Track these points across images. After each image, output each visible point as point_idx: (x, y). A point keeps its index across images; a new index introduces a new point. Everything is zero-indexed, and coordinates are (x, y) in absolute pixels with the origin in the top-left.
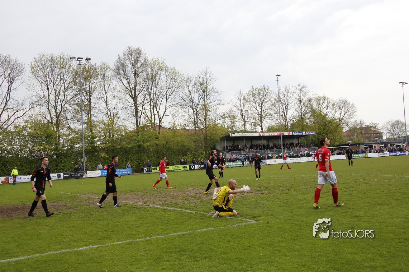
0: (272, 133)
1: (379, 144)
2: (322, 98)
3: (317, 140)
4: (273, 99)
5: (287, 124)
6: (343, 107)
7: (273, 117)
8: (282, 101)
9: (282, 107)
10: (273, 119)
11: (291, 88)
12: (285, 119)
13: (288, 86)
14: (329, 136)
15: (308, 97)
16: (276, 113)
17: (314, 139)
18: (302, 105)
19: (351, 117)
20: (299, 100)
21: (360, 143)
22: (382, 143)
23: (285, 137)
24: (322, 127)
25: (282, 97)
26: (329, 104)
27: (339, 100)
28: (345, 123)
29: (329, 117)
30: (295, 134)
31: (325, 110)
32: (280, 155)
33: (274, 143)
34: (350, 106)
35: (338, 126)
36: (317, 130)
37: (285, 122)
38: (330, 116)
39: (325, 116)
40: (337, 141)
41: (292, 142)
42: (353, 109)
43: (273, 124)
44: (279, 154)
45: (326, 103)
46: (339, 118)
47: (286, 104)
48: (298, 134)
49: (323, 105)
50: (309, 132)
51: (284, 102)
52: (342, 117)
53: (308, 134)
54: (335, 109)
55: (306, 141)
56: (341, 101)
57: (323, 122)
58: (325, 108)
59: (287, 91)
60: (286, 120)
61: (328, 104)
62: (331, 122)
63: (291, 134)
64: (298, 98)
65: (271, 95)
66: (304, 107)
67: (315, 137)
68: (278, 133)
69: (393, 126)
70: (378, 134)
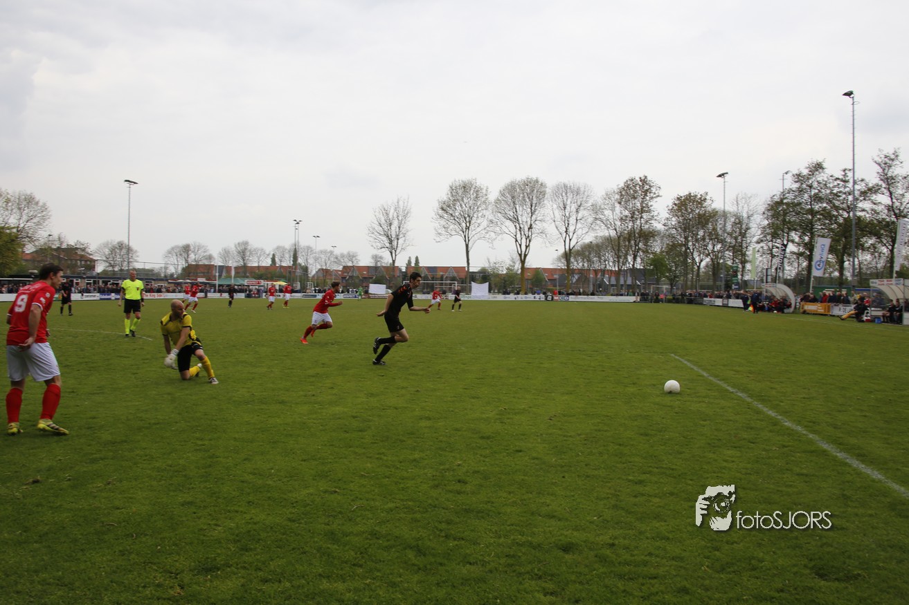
1: (84, 278)
6: (27, 208)
19: (39, 227)
22: (89, 278)
27: (20, 194)
28: (27, 236)
34: (39, 208)
35: (13, 240)
40: (10, 269)
42: (44, 213)
46: (16, 225)
52: (22, 225)
56: (23, 197)
69: (113, 250)
70: (88, 263)
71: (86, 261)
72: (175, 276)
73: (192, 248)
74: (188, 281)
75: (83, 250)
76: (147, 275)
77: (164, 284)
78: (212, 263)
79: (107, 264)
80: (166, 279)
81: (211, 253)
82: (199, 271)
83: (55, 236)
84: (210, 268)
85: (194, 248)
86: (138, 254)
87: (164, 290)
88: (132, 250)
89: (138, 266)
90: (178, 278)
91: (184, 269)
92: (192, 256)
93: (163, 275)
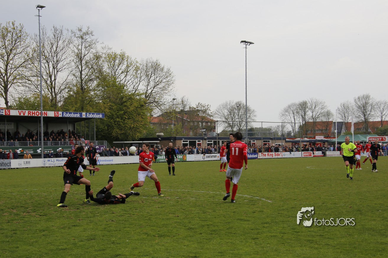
0: (24, 111)
1: (205, 139)
2: (119, 57)
3: (106, 127)
4: (29, 50)
5: (54, 96)
6: (153, 74)
7: (30, 82)
8: (47, 54)
9: (47, 65)
10: (29, 86)
11: (65, 32)
12: (52, 87)
13: (58, 27)
14: (126, 122)
15: (94, 51)
16: (34, 76)
17: (102, 126)
18: (83, 65)
19: (165, 92)
20: (77, 55)
21: (175, 138)
22: (210, 139)
23: (48, 120)
24: (115, 107)
25: (47, 48)
26: (130, 68)
27: (147, 62)
28: (154, 101)
29: (129, 90)
30: (68, 115)
31: (122, 78)
32: (39, 151)
33: (29, 130)
34: (164, 74)
35: (142, 106)
36: (107, 110)
37: (51, 93)
38: (130, 88)
39: (121, 88)
40: (140, 133)
41: (62, 130)
42: (169, 78)
43: (29, 95)
44: (35, 150)
45: (126, 65)
46: (145, 91)
47: (55, 59)
48: (72, 115)
49: (119, 68)
50: (93, 114)
51: (50, 57)
52: (150, 91)
53: (91, 116)
54: (139, 76)
55: (87, 129)
56: (150, 64)
57: (117, 97)
58: (122, 72)
59: (56, 36)
60: (53, 90)
61: (128, 67)
62: (131, 98)
63: (60, 114)
64: (76, 51)
65: (27, 42)
66: (87, 70)
67: (103, 123)
68: (36, 111)
69: (231, 111)
70: (209, 124)
71: (207, 122)
72: (292, 134)
73: (309, 105)
74: (306, 139)
75: (205, 112)
76: (264, 134)
77: (282, 143)
78: (330, 120)
79: (226, 125)
80: (283, 138)
81: (329, 109)
82: (316, 129)
83: (179, 100)
84: (328, 124)
85: (312, 105)
86: (255, 113)
87: (280, 149)
88: (249, 110)
89: (255, 125)
90: (295, 137)
91: (300, 127)
92: (309, 114)
93: (280, 134)
